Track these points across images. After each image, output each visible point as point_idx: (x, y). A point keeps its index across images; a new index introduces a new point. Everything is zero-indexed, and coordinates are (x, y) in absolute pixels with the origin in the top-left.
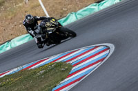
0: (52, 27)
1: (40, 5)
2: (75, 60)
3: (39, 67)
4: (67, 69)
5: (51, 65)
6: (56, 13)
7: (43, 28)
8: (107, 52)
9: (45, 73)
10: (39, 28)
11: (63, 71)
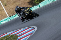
0: (27, 12)
1: (4, 9)
2: (19, 34)
3: (3, 37)
4: (16, 38)
5: (9, 36)
6: (11, 13)
7: (24, 12)
8: (34, 30)
9: (6, 39)
10: (22, 12)
11: (14, 39)
